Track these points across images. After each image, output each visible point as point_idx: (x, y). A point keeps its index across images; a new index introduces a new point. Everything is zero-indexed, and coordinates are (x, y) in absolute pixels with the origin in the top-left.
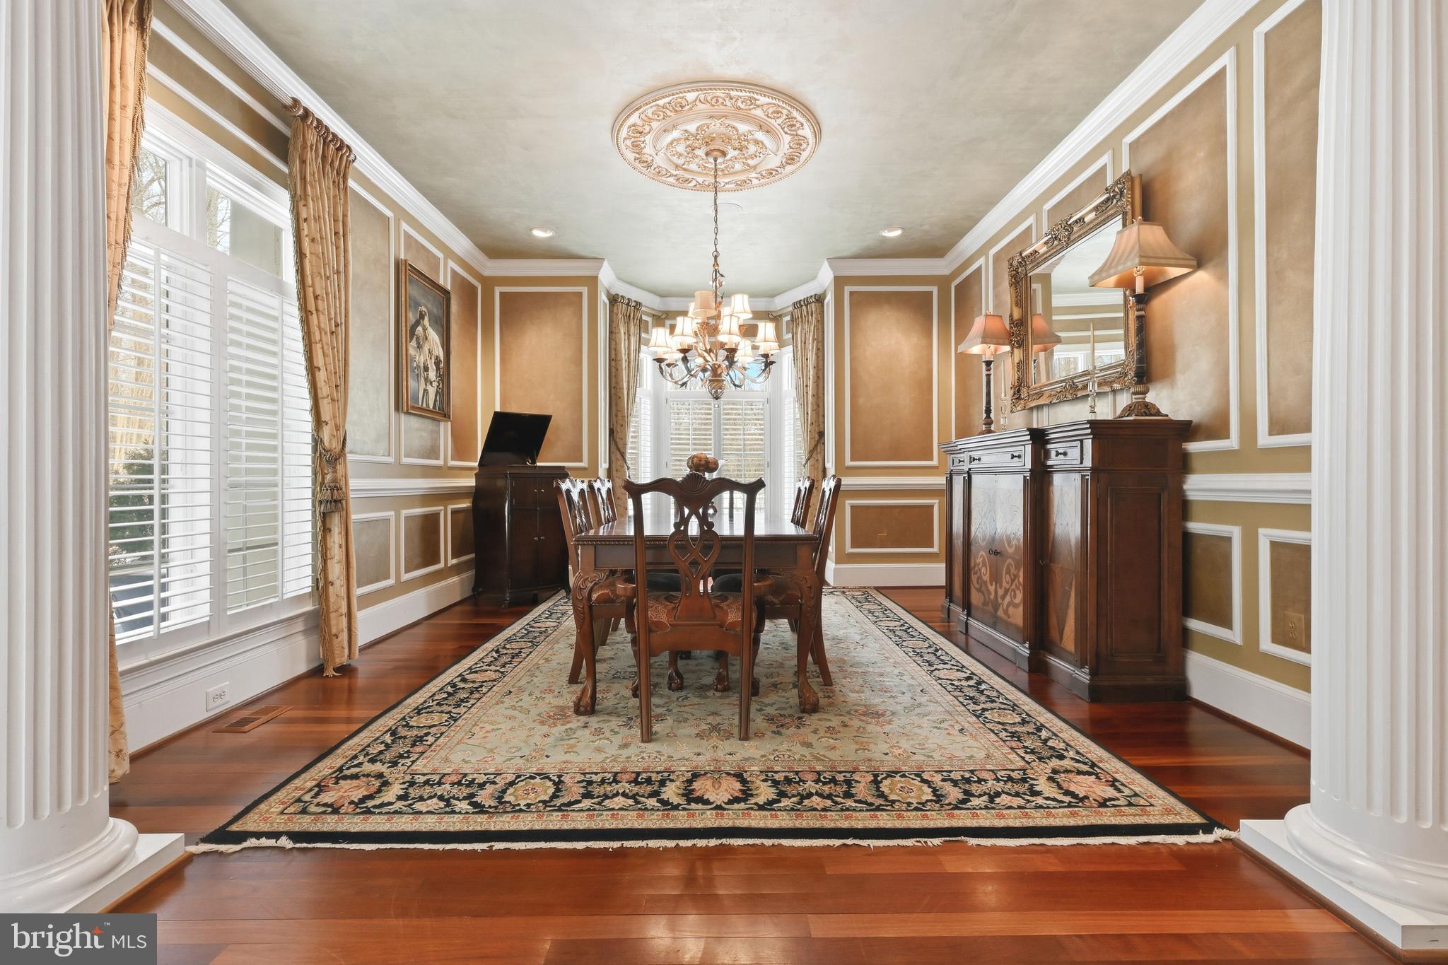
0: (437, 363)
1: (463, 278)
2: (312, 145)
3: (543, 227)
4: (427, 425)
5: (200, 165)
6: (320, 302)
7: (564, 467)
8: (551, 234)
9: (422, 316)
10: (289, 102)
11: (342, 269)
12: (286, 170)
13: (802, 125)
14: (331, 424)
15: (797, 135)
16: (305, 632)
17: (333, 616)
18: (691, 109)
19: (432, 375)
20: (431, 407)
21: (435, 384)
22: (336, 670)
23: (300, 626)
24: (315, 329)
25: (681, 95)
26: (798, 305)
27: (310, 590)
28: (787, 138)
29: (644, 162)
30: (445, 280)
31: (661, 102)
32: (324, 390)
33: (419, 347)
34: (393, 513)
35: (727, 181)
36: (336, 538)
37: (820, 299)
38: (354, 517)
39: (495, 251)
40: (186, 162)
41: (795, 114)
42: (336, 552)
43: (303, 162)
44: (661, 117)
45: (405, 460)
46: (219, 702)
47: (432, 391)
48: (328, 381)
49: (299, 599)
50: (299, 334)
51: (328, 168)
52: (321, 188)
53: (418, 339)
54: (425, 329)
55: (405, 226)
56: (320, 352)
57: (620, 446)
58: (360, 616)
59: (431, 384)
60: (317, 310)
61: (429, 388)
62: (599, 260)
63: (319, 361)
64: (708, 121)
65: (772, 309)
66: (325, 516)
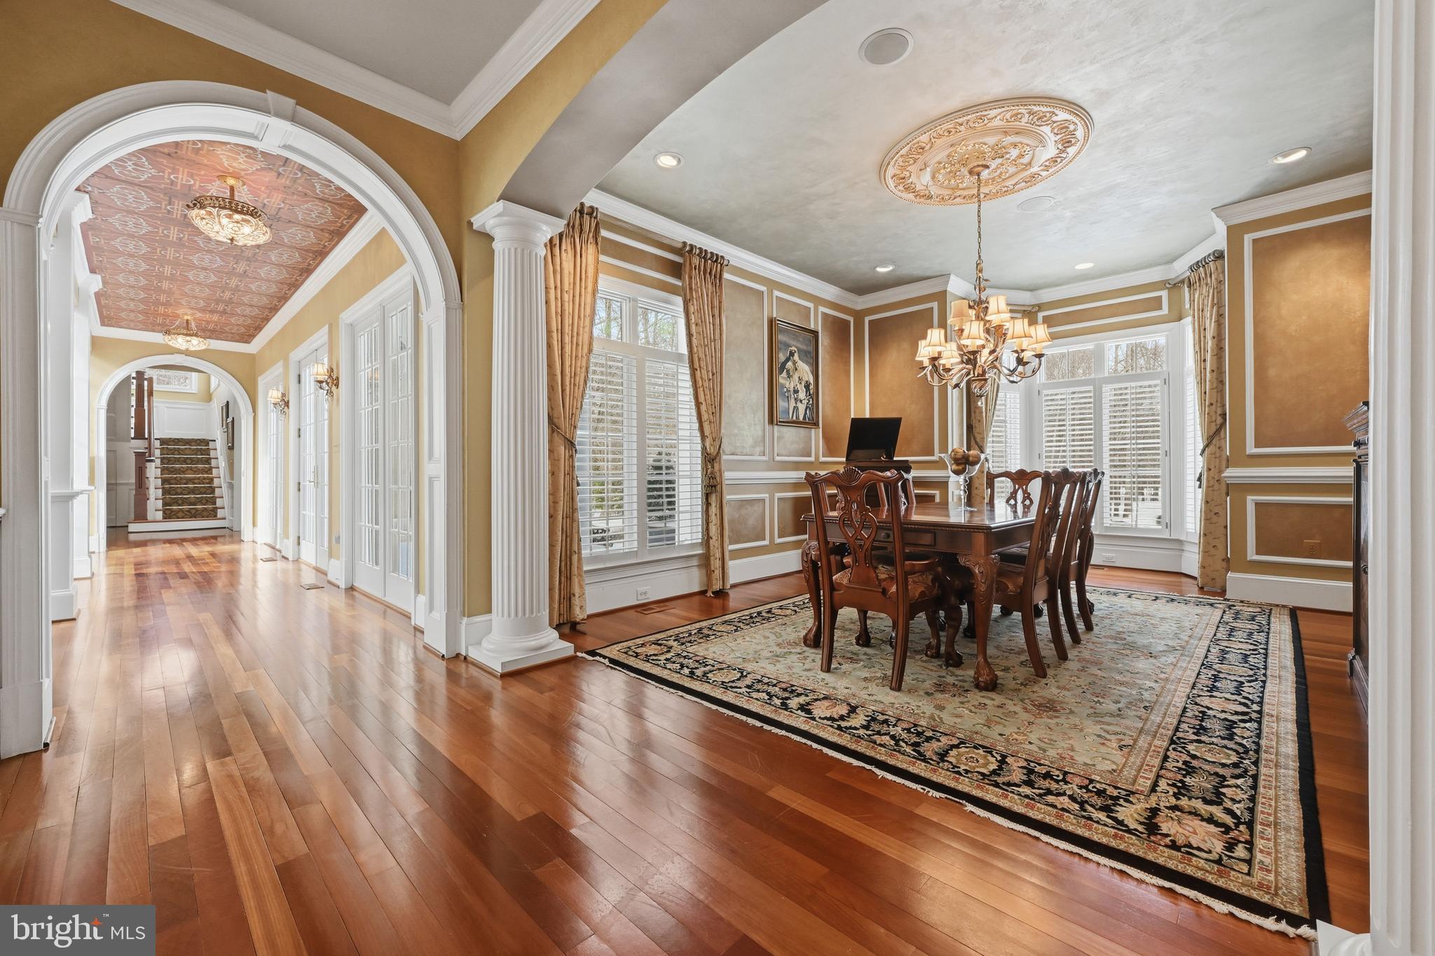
0: (807, 386)
1: (835, 317)
2: (695, 266)
3: (883, 264)
4: (802, 432)
5: (635, 300)
6: (701, 362)
7: (907, 461)
8: (891, 268)
9: (792, 354)
10: (680, 246)
11: (717, 337)
12: (680, 284)
13: (1054, 113)
14: (710, 437)
15: (1054, 122)
16: (699, 566)
17: (712, 558)
18: (931, 147)
19: (802, 395)
20: (801, 418)
21: (805, 402)
22: (713, 593)
23: (695, 562)
24: (698, 379)
25: (915, 141)
26: (1195, 267)
27: (700, 541)
28: (1047, 129)
29: (923, 196)
30: (815, 323)
31: (903, 152)
32: (705, 417)
33: (789, 376)
34: (767, 495)
35: (1013, 182)
36: (714, 510)
37: (1219, 256)
38: (728, 497)
39: (862, 288)
40: (628, 300)
41: (1036, 109)
42: (714, 519)
43: (690, 278)
44: (912, 162)
45: (778, 458)
46: (644, 597)
47: (802, 408)
48: (707, 411)
49: (693, 546)
50: (689, 384)
51: (708, 275)
52: (703, 288)
53: (788, 372)
54: (795, 363)
55: (776, 293)
56: (702, 393)
57: (978, 440)
58: (732, 564)
59: (801, 401)
60: (700, 367)
61: (799, 405)
62: (945, 276)
63: (702, 399)
64: (952, 149)
65: (1172, 276)
66: (707, 496)
